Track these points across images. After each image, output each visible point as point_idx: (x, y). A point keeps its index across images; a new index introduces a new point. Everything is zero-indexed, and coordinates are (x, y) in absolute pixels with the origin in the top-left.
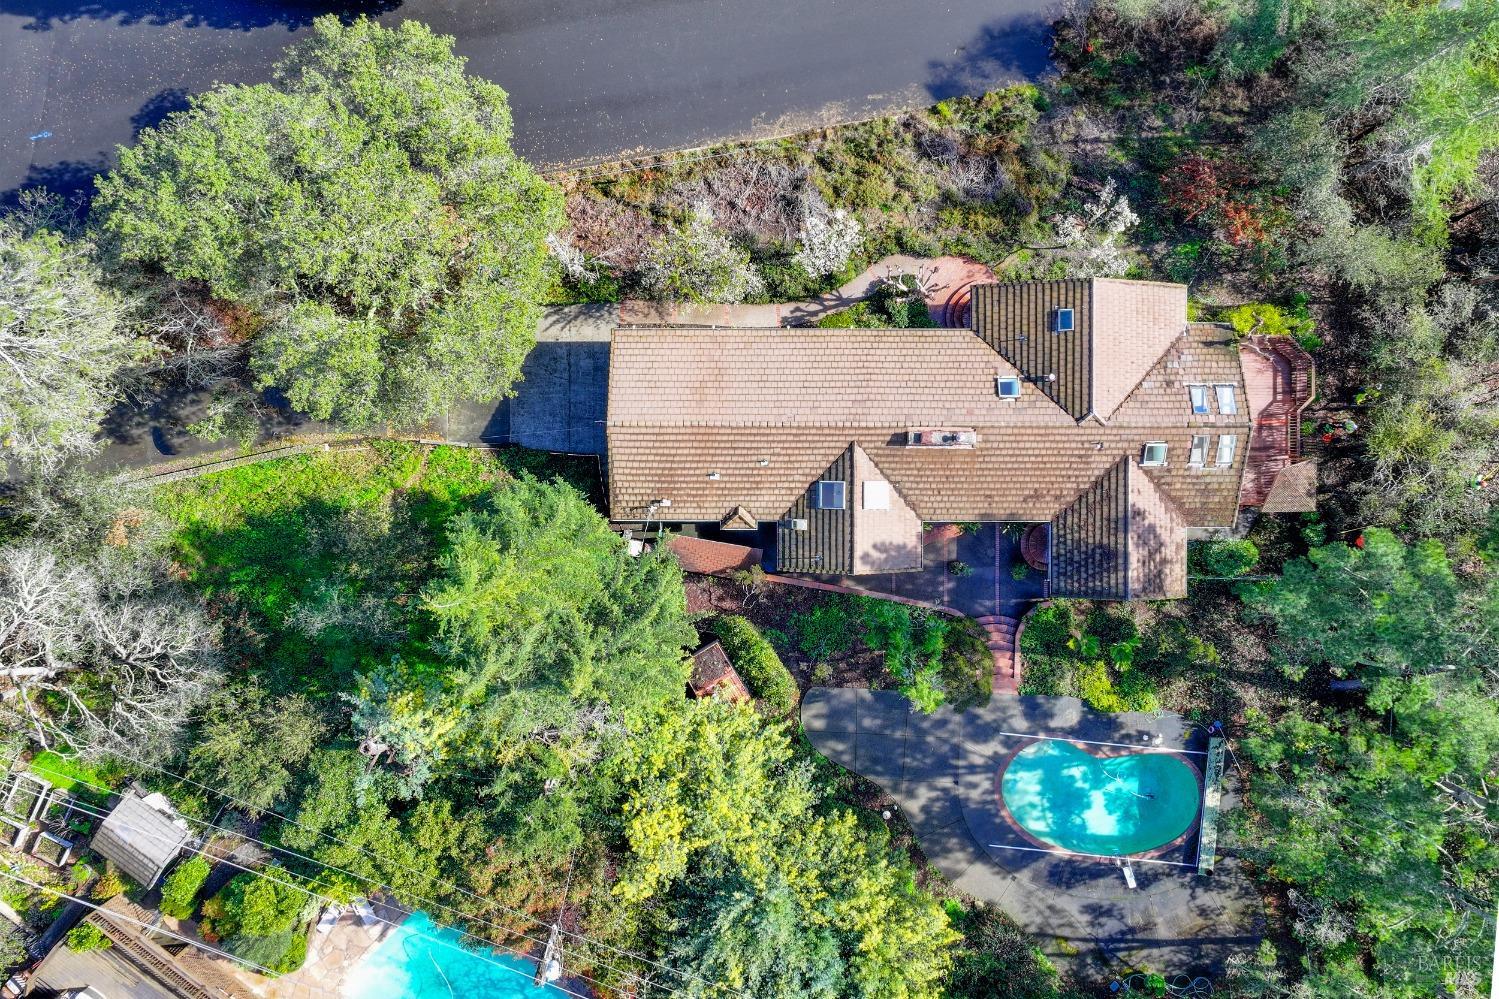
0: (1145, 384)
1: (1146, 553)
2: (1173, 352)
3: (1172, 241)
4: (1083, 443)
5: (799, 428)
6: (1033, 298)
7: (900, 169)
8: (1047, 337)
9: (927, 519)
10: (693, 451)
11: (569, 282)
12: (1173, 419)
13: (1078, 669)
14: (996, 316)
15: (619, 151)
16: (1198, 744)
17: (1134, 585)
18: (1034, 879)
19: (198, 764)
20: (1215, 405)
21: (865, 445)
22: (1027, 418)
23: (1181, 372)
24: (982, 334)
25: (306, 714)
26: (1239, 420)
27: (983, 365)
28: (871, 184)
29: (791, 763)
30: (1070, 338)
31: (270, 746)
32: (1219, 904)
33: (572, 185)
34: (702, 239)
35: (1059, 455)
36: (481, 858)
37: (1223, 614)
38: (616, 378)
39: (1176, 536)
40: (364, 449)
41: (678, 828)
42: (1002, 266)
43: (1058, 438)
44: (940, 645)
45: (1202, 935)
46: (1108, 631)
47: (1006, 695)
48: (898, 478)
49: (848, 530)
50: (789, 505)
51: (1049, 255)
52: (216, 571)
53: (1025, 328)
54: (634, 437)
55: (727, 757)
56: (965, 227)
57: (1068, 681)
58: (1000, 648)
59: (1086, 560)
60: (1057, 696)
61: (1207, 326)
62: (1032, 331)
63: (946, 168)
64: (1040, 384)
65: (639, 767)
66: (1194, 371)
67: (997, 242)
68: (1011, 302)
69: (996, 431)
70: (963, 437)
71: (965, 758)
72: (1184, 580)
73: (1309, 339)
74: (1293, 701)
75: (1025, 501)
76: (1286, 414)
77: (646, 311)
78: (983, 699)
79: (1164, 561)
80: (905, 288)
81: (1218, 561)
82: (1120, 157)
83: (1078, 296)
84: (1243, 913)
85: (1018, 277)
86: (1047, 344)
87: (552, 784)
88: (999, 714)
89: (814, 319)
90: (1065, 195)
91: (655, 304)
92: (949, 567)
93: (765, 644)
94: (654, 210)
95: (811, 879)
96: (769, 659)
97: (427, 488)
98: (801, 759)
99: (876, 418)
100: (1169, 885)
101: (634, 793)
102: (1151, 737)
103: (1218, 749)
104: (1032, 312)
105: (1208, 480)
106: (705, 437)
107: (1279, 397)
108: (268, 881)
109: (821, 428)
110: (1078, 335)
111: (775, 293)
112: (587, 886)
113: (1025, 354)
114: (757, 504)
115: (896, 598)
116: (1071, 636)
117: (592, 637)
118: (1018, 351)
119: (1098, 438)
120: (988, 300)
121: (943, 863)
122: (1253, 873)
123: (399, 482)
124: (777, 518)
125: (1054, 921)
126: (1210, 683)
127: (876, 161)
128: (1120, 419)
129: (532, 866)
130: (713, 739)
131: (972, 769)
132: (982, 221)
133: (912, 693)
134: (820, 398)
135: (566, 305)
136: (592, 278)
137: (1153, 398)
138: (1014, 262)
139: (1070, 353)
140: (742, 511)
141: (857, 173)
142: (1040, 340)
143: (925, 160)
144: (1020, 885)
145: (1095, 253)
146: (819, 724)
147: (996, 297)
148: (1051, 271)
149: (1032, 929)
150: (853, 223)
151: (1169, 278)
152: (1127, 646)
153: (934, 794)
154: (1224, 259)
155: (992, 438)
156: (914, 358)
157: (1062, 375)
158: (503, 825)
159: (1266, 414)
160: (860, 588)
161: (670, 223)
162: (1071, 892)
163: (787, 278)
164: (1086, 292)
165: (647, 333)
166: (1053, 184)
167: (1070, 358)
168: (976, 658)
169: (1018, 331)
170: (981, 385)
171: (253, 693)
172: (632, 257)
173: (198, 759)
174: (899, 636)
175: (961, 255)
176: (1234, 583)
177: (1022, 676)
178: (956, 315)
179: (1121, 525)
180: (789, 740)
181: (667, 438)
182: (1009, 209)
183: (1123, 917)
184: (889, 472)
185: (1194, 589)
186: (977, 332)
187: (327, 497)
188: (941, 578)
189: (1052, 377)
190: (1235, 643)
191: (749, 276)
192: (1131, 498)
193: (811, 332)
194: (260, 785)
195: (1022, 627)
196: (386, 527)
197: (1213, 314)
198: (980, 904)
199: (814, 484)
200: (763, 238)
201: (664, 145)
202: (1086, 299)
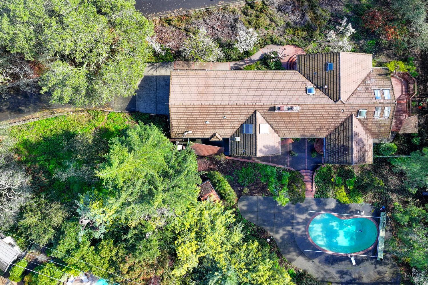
0: (358, 89)
1: (359, 148)
2: (368, 78)
3: (366, 39)
4: (337, 110)
5: (237, 105)
6: (319, 59)
7: (271, 15)
8: (324, 73)
9: (282, 137)
10: (199, 114)
11: (156, 54)
12: (368, 101)
13: (334, 188)
14: (306, 66)
15: (174, 10)
16: (377, 214)
17: (355, 160)
18: (320, 262)
19: (22, 227)
20: (383, 96)
21: (260, 111)
22: (317, 101)
23: (371, 85)
24: (301, 72)
25: (61, 209)
26: (391, 101)
27: (301, 83)
28: (261, 20)
29: (235, 224)
30: (332, 73)
31: (48, 220)
32: (385, 270)
33: (157, 22)
34: (202, 39)
35: (328, 114)
36: (124, 261)
37: (385, 169)
38: (172, 88)
39: (369, 142)
40: (85, 113)
41: (195, 249)
42: (307, 48)
43: (328, 108)
44: (287, 181)
45: (379, 281)
46: (345, 175)
47: (310, 197)
48: (272, 123)
49: (254, 141)
50: (234, 132)
51: (323, 44)
52: (32, 157)
53: (316, 70)
54: (179, 109)
55: (212, 222)
56: (294, 35)
57: (331, 193)
58: (307, 181)
59: (338, 151)
60: (328, 197)
61: (379, 68)
62: (319, 71)
63: (287, 15)
64: (321, 89)
65: (180, 227)
66: (375, 84)
67: (305, 40)
68: (311, 60)
69: (306, 106)
70: (295, 108)
71: (296, 220)
72: (372, 158)
73: (414, 73)
74: (410, 199)
75: (316, 130)
76: (406, 99)
77: (183, 65)
78: (302, 199)
79: (365, 151)
80: (274, 56)
81: (383, 151)
82: (347, 11)
83: (335, 58)
84: (393, 273)
85: (313, 52)
86: (324, 75)
87: (149, 234)
88: (307, 204)
89: (242, 67)
90: (328, 24)
91: (186, 62)
92: (290, 153)
93: (226, 181)
94: (186, 30)
95: (242, 265)
96: (227, 187)
97: (107, 127)
98: (238, 222)
99: (264, 102)
100: (367, 263)
101: (179, 237)
102: (360, 212)
103: (384, 216)
104: (319, 64)
105: (380, 122)
106: (204, 109)
107: (404, 93)
108: (48, 269)
109: (245, 105)
110: (335, 72)
111: (228, 58)
112: (162, 269)
113: (316, 79)
114: (222, 132)
115: (271, 164)
116: (332, 177)
117: (162, 183)
118: (314, 78)
119: (342, 108)
120: (303, 60)
121: (288, 256)
122: (397, 259)
123: (97, 125)
124: (229, 137)
125: (327, 276)
126: (381, 193)
127: (262, 12)
128: (350, 101)
129: (142, 263)
130: (207, 216)
131: (298, 223)
132: (300, 33)
133: (278, 199)
134: (244, 94)
135: (155, 63)
136: (164, 53)
137: (361, 94)
138: (311, 47)
139: (332, 78)
140: (217, 134)
141: (257, 16)
142: (321, 74)
143: (280, 12)
144: (315, 264)
145: (340, 43)
146: (245, 208)
147: (306, 59)
148: (324, 50)
149: (320, 279)
150: (255, 33)
151: (365, 52)
152: (352, 181)
153: (285, 232)
154: (384, 45)
155: (305, 108)
156: (277, 81)
157: (329, 86)
158: (132, 249)
159: (399, 99)
160: (259, 161)
161: (191, 34)
162: (333, 266)
163: (232, 53)
164: (338, 57)
165: (183, 72)
166: (324, 20)
167: (332, 80)
168: (299, 186)
169: (313, 71)
170: (301, 90)
171: (43, 201)
172: (178, 46)
173: (21, 226)
174: (273, 178)
175: (293, 44)
176: (388, 158)
177: (315, 191)
178: (291, 65)
179: (350, 138)
180: (234, 215)
181: (190, 109)
182: (310, 29)
183: (351, 275)
184: (269, 120)
185: (375, 160)
186: (299, 71)
187: (71, 130)
188: (286, 157)
189: (326, 87)
190: (389, 179)
191: (219, 52)
192: (354, 129)
193: (241, 71)
194: (43, 235)
195: (315, 174)
196: (90, 141)
197: (380, 64)
198: (301, 271)
199: (242, 125)
200: (224, 39)
201: (190, 8)
202: (338, 59)
